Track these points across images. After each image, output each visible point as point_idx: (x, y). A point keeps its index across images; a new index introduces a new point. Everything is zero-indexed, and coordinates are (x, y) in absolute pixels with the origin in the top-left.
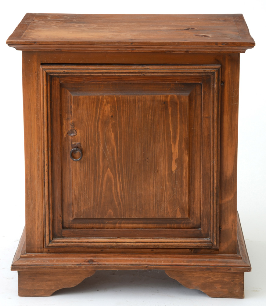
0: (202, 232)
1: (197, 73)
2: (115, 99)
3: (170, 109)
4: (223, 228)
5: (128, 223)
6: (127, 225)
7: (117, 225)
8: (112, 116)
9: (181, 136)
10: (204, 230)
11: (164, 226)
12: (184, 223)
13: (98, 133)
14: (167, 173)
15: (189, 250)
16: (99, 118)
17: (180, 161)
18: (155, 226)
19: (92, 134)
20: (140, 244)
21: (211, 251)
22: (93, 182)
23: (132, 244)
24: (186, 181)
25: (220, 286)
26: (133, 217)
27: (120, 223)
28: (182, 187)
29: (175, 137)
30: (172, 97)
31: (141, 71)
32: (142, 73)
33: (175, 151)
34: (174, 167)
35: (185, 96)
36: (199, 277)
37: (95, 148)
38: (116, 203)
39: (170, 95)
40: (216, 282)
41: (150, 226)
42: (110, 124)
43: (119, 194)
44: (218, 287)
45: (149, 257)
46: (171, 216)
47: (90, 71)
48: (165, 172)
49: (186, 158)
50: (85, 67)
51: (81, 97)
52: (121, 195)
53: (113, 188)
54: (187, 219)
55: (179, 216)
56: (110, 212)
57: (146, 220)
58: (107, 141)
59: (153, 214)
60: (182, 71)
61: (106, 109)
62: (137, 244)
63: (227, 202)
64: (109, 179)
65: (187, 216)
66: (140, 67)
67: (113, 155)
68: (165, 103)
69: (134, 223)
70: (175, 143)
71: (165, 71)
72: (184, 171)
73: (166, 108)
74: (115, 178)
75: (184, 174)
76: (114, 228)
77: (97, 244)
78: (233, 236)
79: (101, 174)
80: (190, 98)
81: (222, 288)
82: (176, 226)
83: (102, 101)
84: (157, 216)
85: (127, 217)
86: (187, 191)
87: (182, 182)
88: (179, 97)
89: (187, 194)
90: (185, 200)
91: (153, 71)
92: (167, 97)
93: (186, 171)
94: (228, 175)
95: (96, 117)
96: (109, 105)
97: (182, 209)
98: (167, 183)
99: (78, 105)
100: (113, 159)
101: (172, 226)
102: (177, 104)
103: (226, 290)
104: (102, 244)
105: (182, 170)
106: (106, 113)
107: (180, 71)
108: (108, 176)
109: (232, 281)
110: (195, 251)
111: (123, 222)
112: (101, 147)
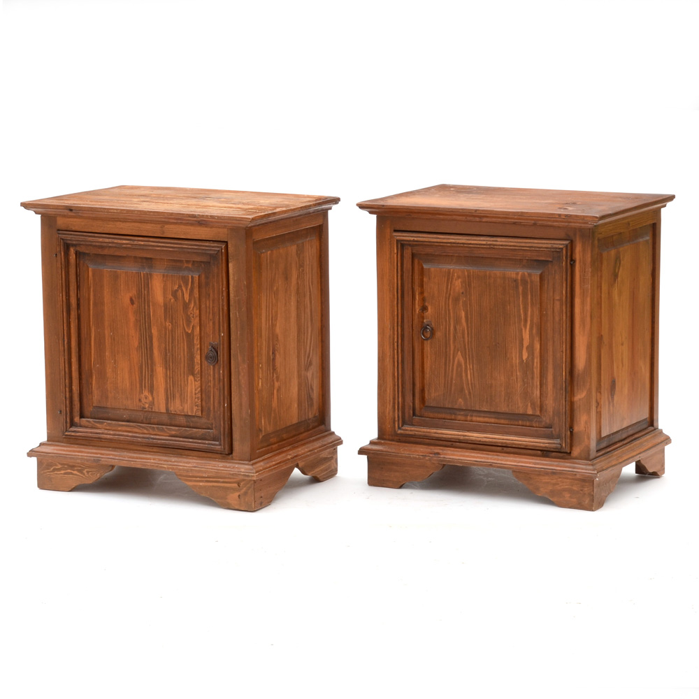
0: (554, 432)
1: (546, 248)
2: (466, 274)
3: (521, 289)
4: (576, 429)
5: (480, 417)
6: (478, 419)
7: (469, 418)
8: (463, 293)
9: (532, 321)
10: (555, 430)
11: (516, 423)
12: (536, 421)
13: (449, 310)
14: (518, 361)
15: (539, 452)
16: (450, 294)
17: (531, 349)
18: (506, 422)
19: (443, 312)
20: (487, 440)
21: (563, 454)
22: (443, 366)
23: (480, 439)
24: (537, 371)
25: (569, 495)
26: (483, 409)
27: (472, 416)
28: (533, 378)
29: (526, 321)
30: (523, 275)
31: (489, 243)
32: (490, 245)
33: (526, 336)
34: (525, 356)
35: (536, 273)
36: (548, 483)
37: (446, 328)
38: (466, 392)
39: (520, 273)
40: (565, 490)
41: (502, 421)
42: (461, 302)
43: (470, 382)
44: (567, 495)
45: (497, 455)
46: (521, 411)
47: (439, 240)
48: (516, 361)
49: (537, 346)
50: (435, 236)
51: (432, 269)
52: (472, 384)
53: (464, 374)
54: (538, 416)
55: (530, 412)
56: (461, 403)
57: (497, 414)
58: (458, 321)
59: (503, 408)
60: (530, 245)
61: (457, 284)
62: (485, 439)
63: (580, 400)
64: (459, 365)
65: (538, 413)
66: (488, 239)
67: (464, 338)
68: (516, 281)
69: (486, 417)
70: (526, 327)
71: (512, 244)
72: (535, 360)
73: (517, 287)
74: (466, 363)
75: (535, 364)
76: (466, 421)
77: (444, 436)
78: (586, 440)
79: (451, 357)
80: (541, 277)
81: (571, 497)
82: (528, 424)
83: (453, 275)
84: (507, 411)
85: (477, 409)
86: (538, 383)
87: (533, 373)
88: (530, 275)
89: (539, 387)
90: (536, 394)
91: (501, 243)
92: (517, 274)
93: (537, 361)
94: (580, 369)
95: (446, 293)
96: (460, 280)
97: (533, 404)
98: (518, 374)
99: (429, 279)
100: (464, 341)
101: (525, 423)
102: (527, 282)
103: (575, 500)
104: (450, 436)
105: (533, 359)
106: (457, 288)
107: (527, 245)
108: (459, 361)
109: (581, 490)
110: (545, 453)
111: (474, 414)
112: (452, 328)
